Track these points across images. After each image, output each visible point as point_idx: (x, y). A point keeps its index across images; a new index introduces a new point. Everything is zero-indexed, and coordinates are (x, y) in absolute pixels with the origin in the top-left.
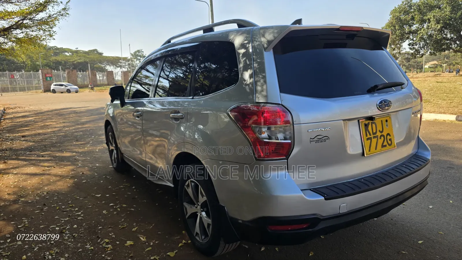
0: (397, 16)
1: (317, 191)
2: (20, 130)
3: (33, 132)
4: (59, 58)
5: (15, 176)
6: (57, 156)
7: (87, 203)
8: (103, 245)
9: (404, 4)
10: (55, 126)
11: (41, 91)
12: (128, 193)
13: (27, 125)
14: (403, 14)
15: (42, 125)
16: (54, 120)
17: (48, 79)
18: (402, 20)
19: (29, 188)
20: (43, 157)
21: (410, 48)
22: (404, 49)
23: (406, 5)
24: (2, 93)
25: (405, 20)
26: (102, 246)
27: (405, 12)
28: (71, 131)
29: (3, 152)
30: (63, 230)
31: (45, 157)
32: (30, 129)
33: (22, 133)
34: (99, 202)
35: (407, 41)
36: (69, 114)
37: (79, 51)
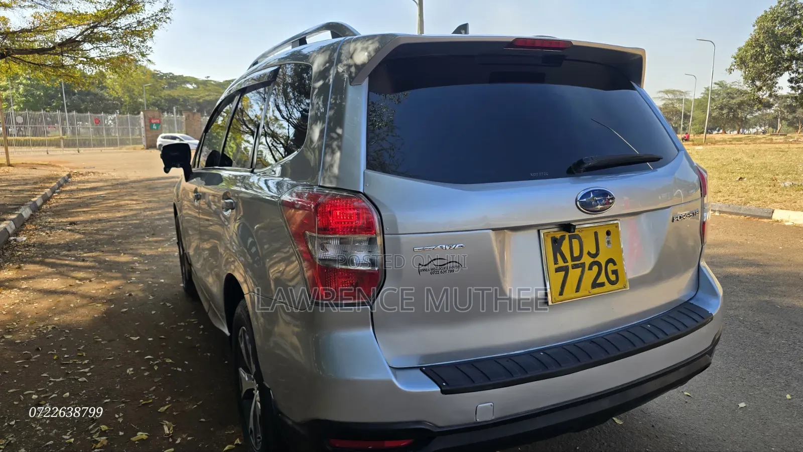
0: (768, 28)
1: (432, 372)
2: (74, 212)
3: (92, 216)
4: (175, 93)
5: (21, 293)
6: (106, 261)
7: (109, 350)
8: (94, 437)
9: (782, 5)
10: (131, 208)
11: (142, 146)
12: (187, 337)
13: (90, 203)
14: (779, 23)
15: (114, 204)
16: (135, 198)
17: (154, 127)
18: (776, 35)
19: (29, 317)
20: (83, 260)
21: (792, 88)
22: (779, 88)
23: (786, 8)
24: (80, 149)
25: (783, 34)
26: (92, 438)
27: (783, 20)
28: (153, 218)
29: (27, 249)
30: (41, 401)
31: (87, 261)
32: (89, 211)
33: (75, 216)
34: (129, 351)
35: (787, 74)
36: (166, 187)
37: (209, 82)
